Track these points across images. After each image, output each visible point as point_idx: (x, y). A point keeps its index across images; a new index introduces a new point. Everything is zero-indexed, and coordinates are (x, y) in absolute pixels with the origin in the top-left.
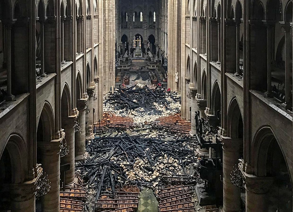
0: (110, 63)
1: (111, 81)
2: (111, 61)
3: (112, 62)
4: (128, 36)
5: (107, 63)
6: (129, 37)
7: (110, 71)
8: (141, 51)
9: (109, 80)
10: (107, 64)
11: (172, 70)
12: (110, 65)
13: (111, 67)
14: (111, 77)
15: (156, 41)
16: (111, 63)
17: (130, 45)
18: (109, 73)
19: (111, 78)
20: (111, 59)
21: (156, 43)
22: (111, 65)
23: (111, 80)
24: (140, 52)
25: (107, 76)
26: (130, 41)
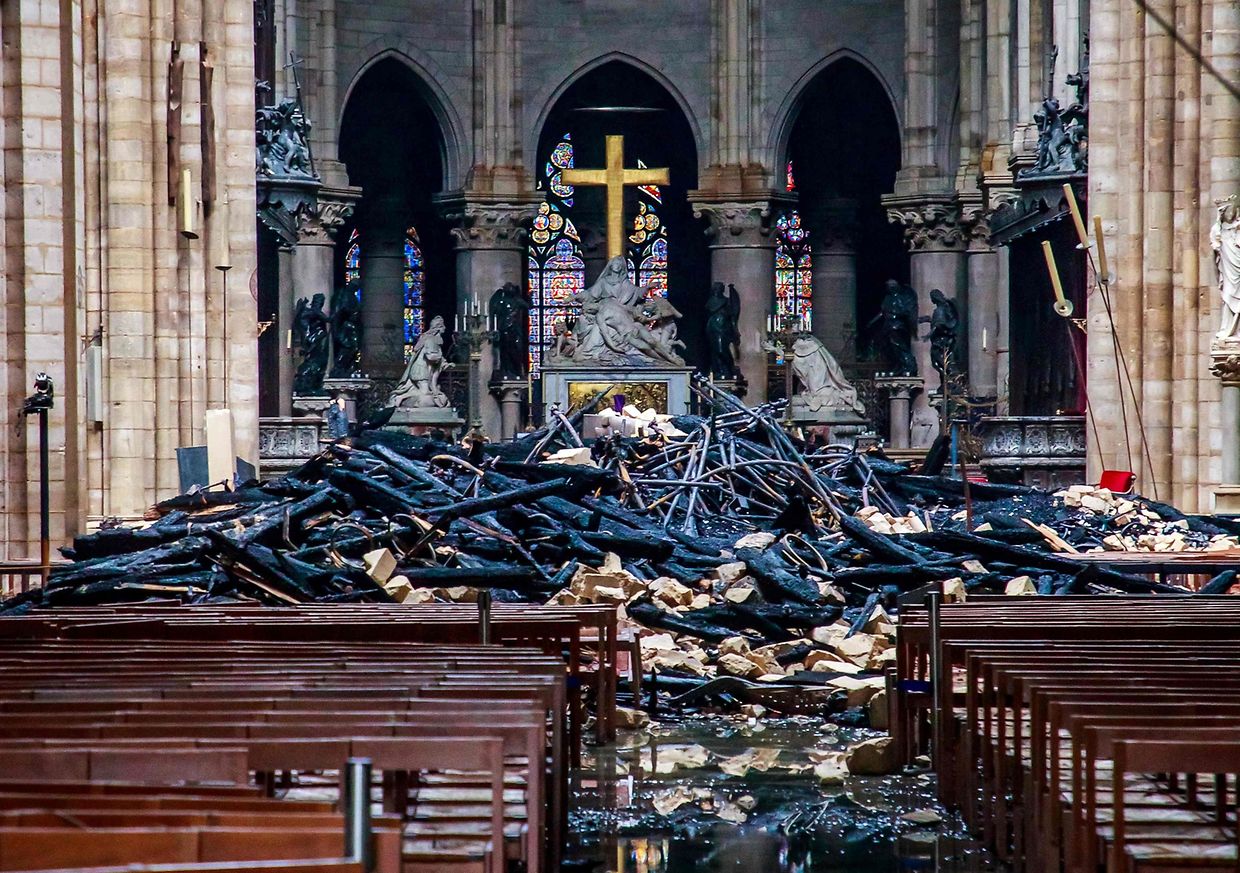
0: (175, 74)
1: (195, 365)
2: (190, 52)
3: (205, 76)
4: (451, 91)
5: (123, 67)
6: (477, 104)
7: (174, 200)
8: (664, 337)
9: (169, 346)
10: (126, 88)
11: (1155, 201)
12: (173, 118)
13: (191, 152)
14: (197, 305)
15: (917, 155)
16: (192, 89)
17: (489, 238)
18: (167, 238)
19: (198, 320)
20: (191, 27)
21: (908, 186)
22: (192, 116)
23: (196, 346)
24: (650, 350)
25: (131, 281)
26: (488, 176)
